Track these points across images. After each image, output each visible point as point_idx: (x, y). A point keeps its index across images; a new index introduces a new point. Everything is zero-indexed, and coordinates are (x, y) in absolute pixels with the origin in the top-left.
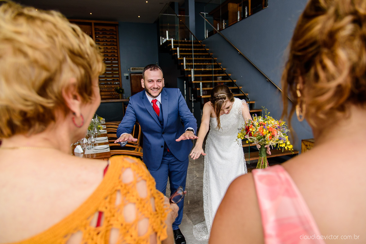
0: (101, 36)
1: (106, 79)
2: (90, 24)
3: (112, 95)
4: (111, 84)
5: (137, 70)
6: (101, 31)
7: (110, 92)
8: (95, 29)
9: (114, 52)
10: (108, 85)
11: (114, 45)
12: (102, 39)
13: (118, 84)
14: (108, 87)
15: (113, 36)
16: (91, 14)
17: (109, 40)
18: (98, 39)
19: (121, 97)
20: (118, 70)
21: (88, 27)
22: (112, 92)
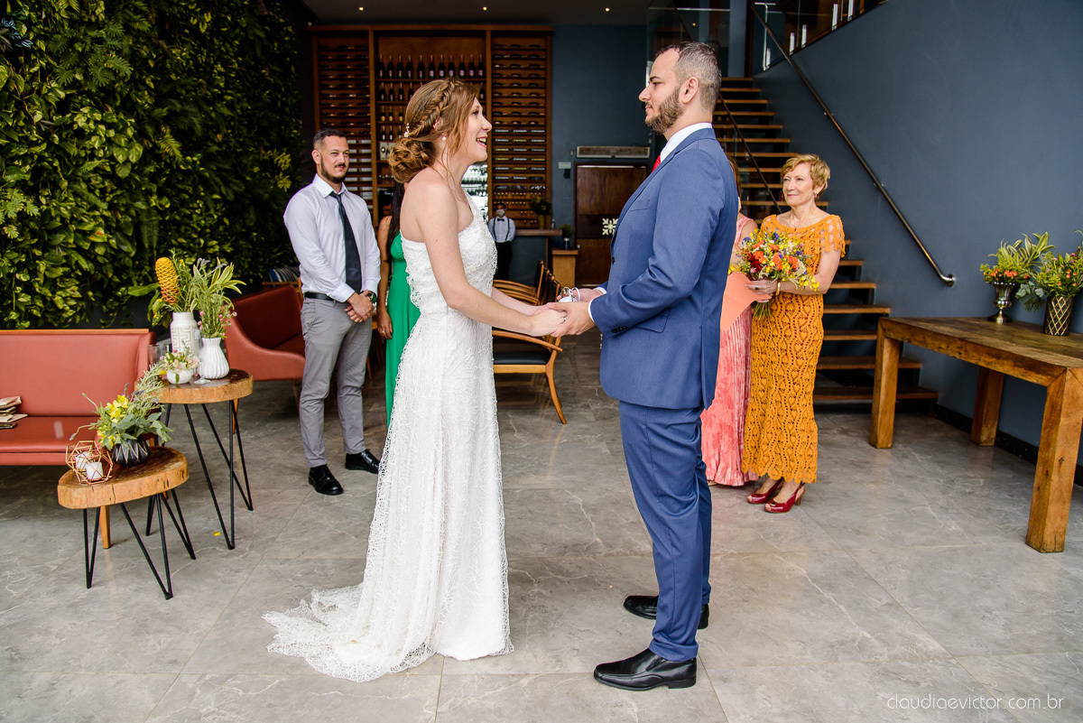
0: (507, 64)
1: (511, 175)
2: (482, 34)
3: (523, 219)
4: (523, 190)
5: (595, 152)
6: (507, 50)
7: (520, 210)
8: (494, 47)
9: (537, 106)
10: (515, 192)
11: (537, 87)
12: (509, 73)
13: (541, 190)
14: (515, 198)
15: (538, 62)
16: (485, 9)
17: (528, 73)
18: (499, 72)
19: (542, 224)
20: (543, 154)
21: (476, 41)
22: (524, 210)
